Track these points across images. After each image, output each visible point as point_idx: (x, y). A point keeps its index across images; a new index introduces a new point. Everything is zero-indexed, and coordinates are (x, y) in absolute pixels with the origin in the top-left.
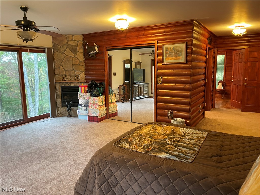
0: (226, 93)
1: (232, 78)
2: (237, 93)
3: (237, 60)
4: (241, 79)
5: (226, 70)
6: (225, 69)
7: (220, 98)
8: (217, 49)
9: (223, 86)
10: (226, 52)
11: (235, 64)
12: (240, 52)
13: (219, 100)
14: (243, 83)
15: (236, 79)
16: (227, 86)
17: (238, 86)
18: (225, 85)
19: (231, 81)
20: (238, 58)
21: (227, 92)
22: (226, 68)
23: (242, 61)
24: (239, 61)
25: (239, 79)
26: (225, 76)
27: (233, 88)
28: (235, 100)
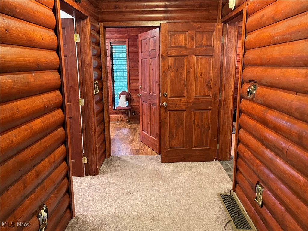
0: (133, 113)
1: (140, 90)
2: (151, 119)
3: (147, 53)
4: (156, 93)
5: (130, 72)
6: (128, 70)
7: (124, 121)
8: (102, 23)
9: (127, 99)
10: (127, 40)
11: (143, 62)
12: (150, 37)
13: (122, 126)
14: (162, 104)
15: (146, 91)
16: (134, 100)
17: (151, 105)
18: (131, 99)
19: (139, 96)
20: (147, 49)
21: (134, 111)
22: (130, 68)
23: (155, 55)
24: (150, 55)
25: (153, 93)
26: (130, 83)
27: (142, 107)
28: (147, 133)
